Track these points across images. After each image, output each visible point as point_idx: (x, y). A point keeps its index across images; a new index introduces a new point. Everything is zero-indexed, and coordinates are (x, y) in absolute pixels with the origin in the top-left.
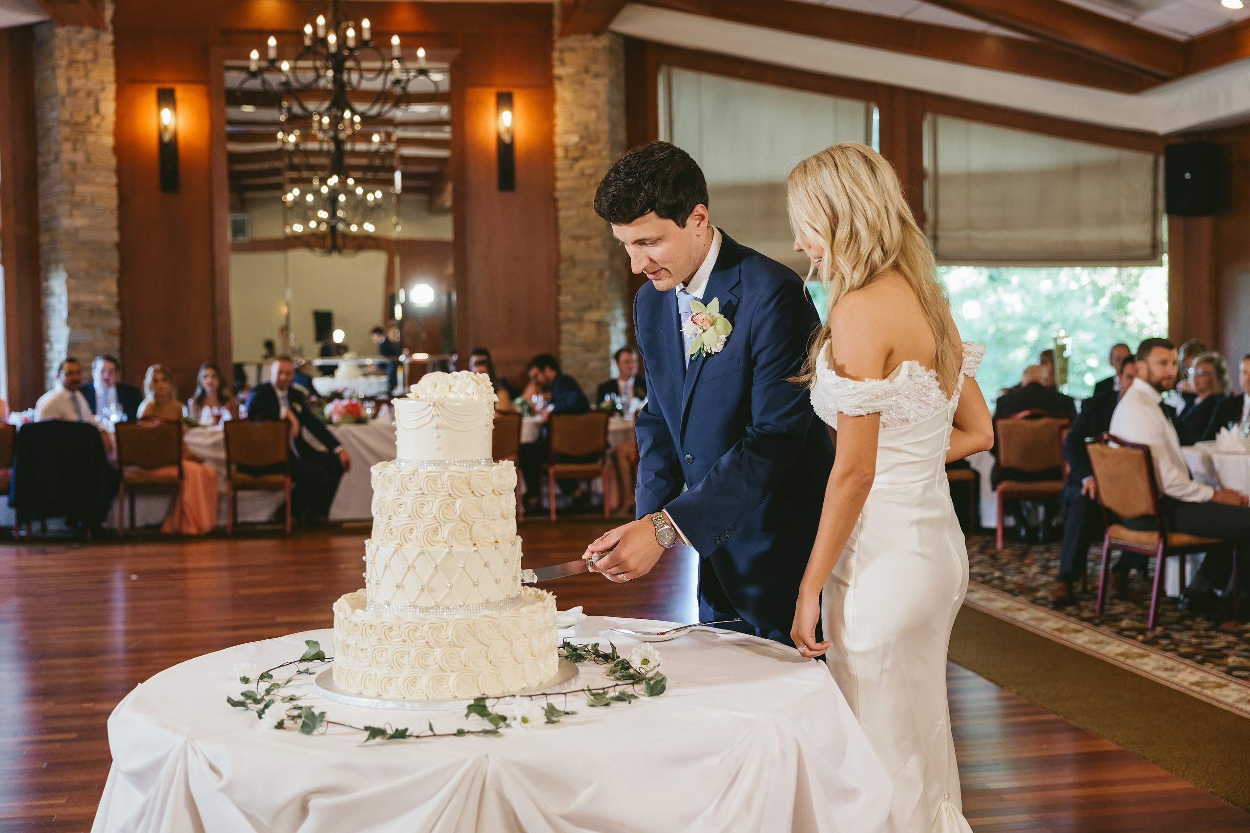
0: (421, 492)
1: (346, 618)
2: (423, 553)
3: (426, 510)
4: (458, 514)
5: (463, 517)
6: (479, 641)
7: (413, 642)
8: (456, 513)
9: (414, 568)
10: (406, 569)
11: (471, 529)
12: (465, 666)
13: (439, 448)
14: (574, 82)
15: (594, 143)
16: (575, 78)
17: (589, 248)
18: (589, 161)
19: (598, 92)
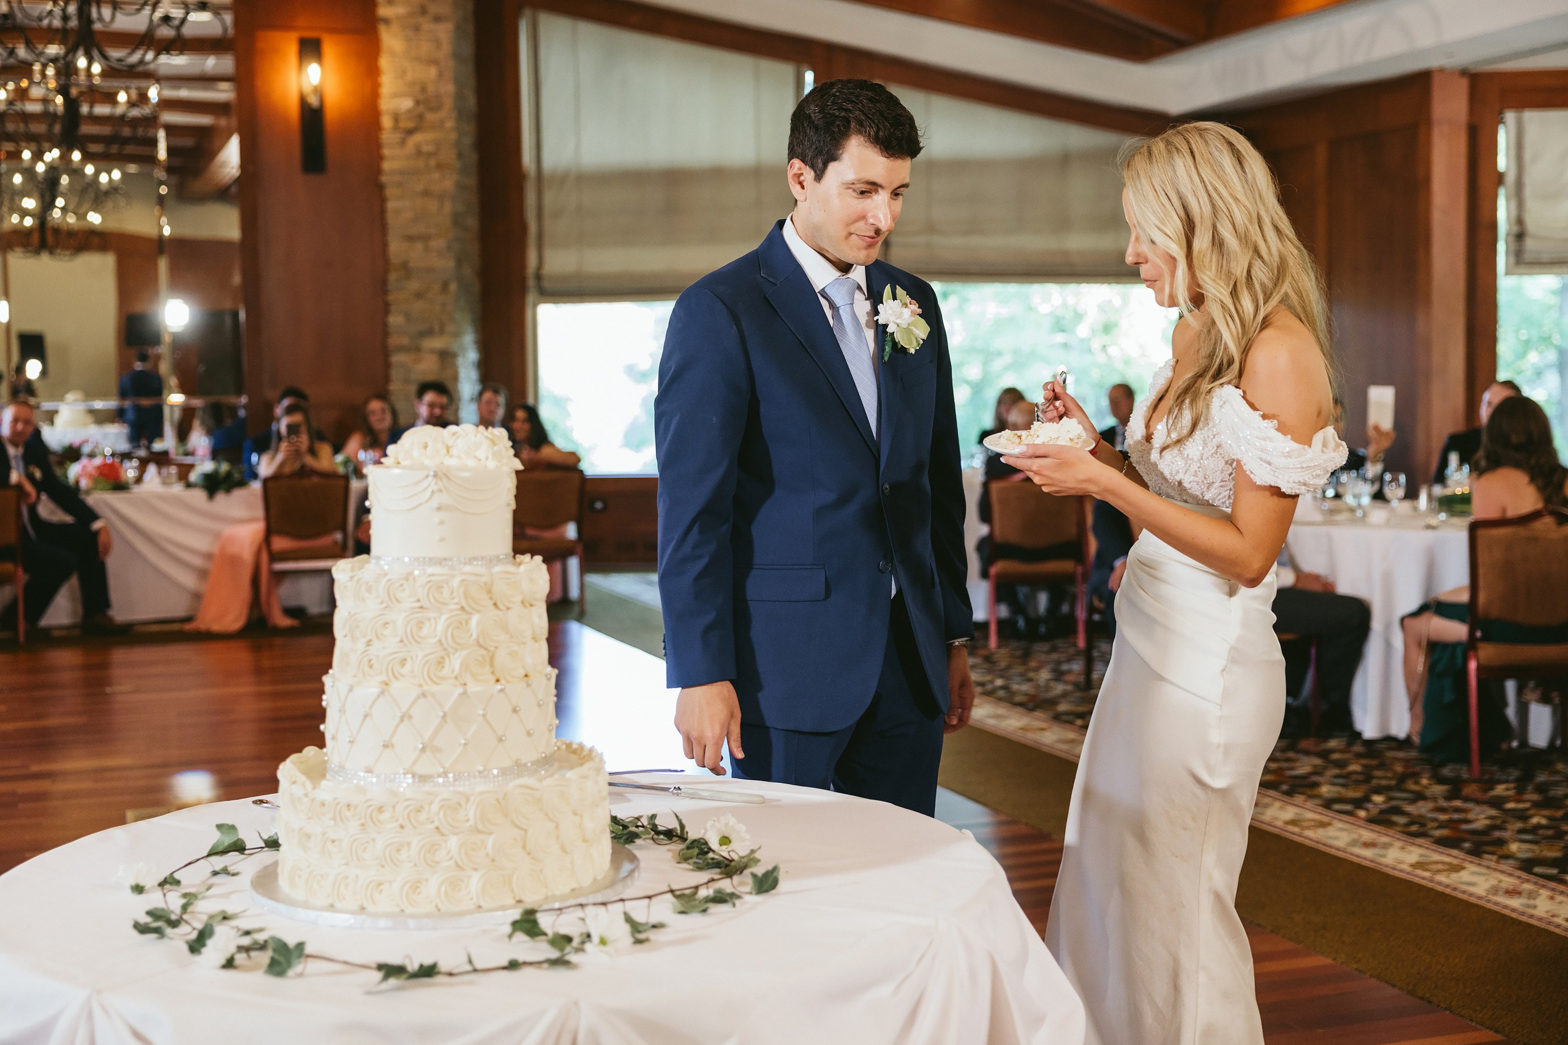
0: (418, 605)
1: (306, 795)
2: (424, 695)
3: (425, 631)
4: (475, 636)
5: (481, 641)
6: (513, 823)
7: (415, 828)
8: (471, 635)
9: (410, 717)
10: (398, 720)
11: (492, 658)
12: (493, 860)
13: (442, 540)
14: (406, 26)
15: (434, 110)
16: (407, 19)
17: (428, 252)
18: (427, 133)
19: (440, 40)
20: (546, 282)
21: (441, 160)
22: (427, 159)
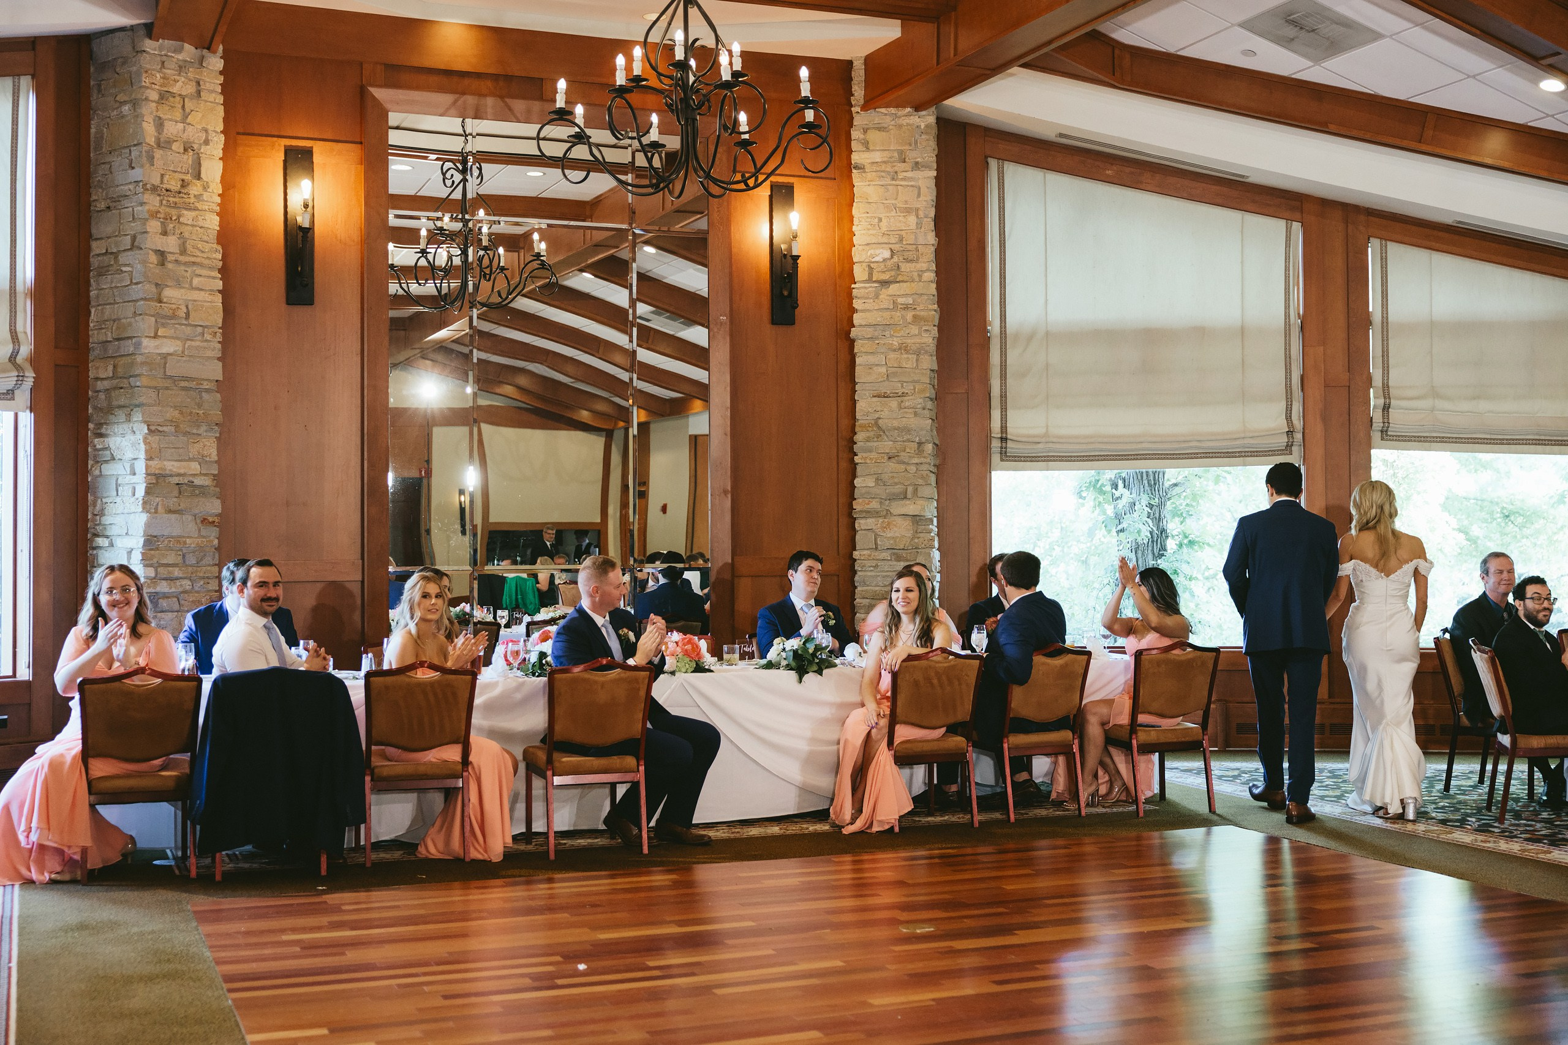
14: (883, 174)
15: (911, 261)
16: (883, 167)
17: (902, 411)
18: (905, 285)
19: (920, 188)
20: (1010, 444)
21: (918, 313)
22: (903, 312)
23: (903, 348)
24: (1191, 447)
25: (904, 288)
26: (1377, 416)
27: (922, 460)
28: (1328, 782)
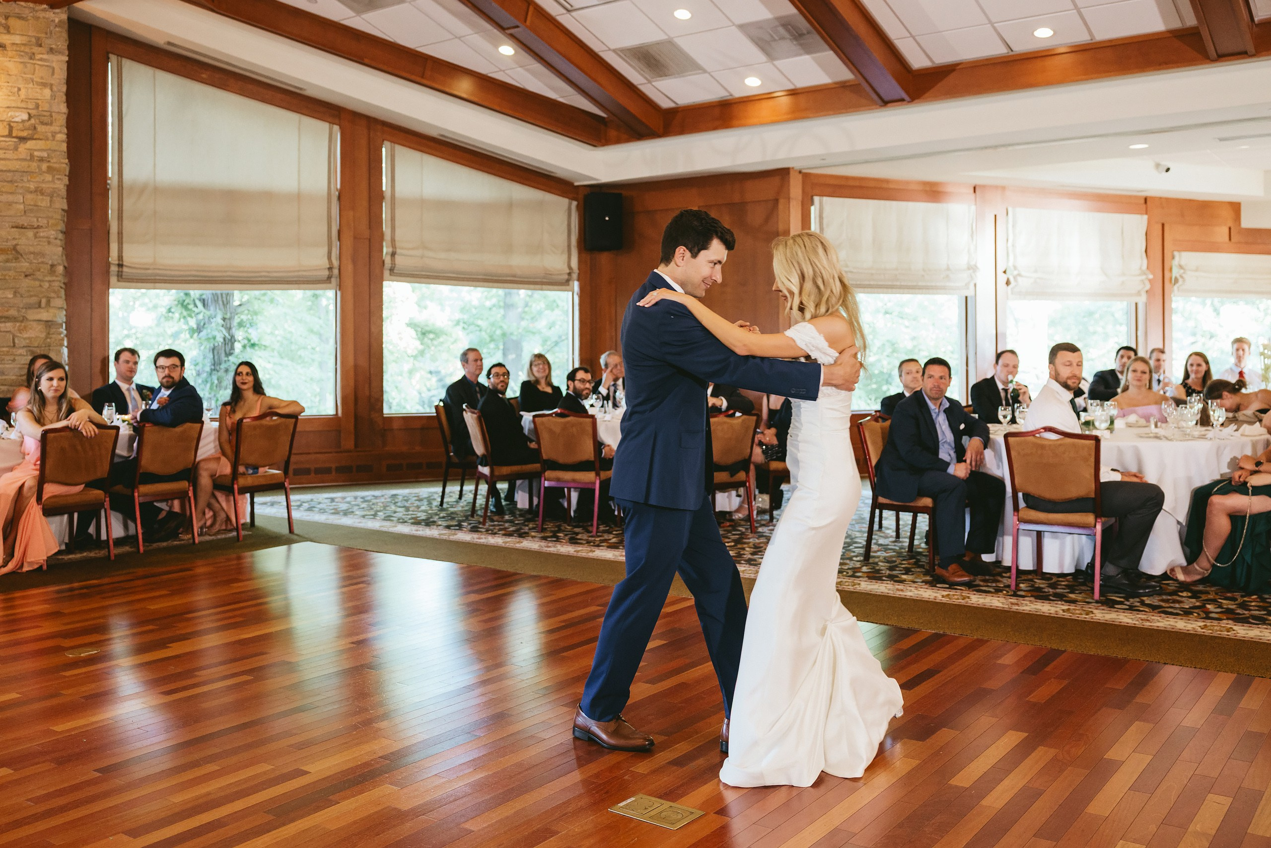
14: (22, 54)
15: (46, 124)
16: (22, 48)
17: (37, 240)
18: (40, 142)
19: (53, 69)
20: (125, 269)
21: (51, 165)
22: (39, 163)
23: (39, 191)
24: (261, 277)
25: (40, 144)
26: (388, 260)
27: (54, 278)
28: (364, 505)
